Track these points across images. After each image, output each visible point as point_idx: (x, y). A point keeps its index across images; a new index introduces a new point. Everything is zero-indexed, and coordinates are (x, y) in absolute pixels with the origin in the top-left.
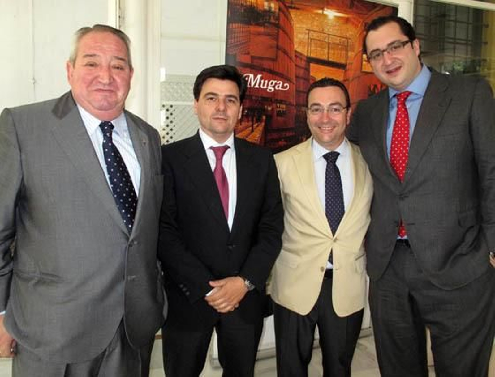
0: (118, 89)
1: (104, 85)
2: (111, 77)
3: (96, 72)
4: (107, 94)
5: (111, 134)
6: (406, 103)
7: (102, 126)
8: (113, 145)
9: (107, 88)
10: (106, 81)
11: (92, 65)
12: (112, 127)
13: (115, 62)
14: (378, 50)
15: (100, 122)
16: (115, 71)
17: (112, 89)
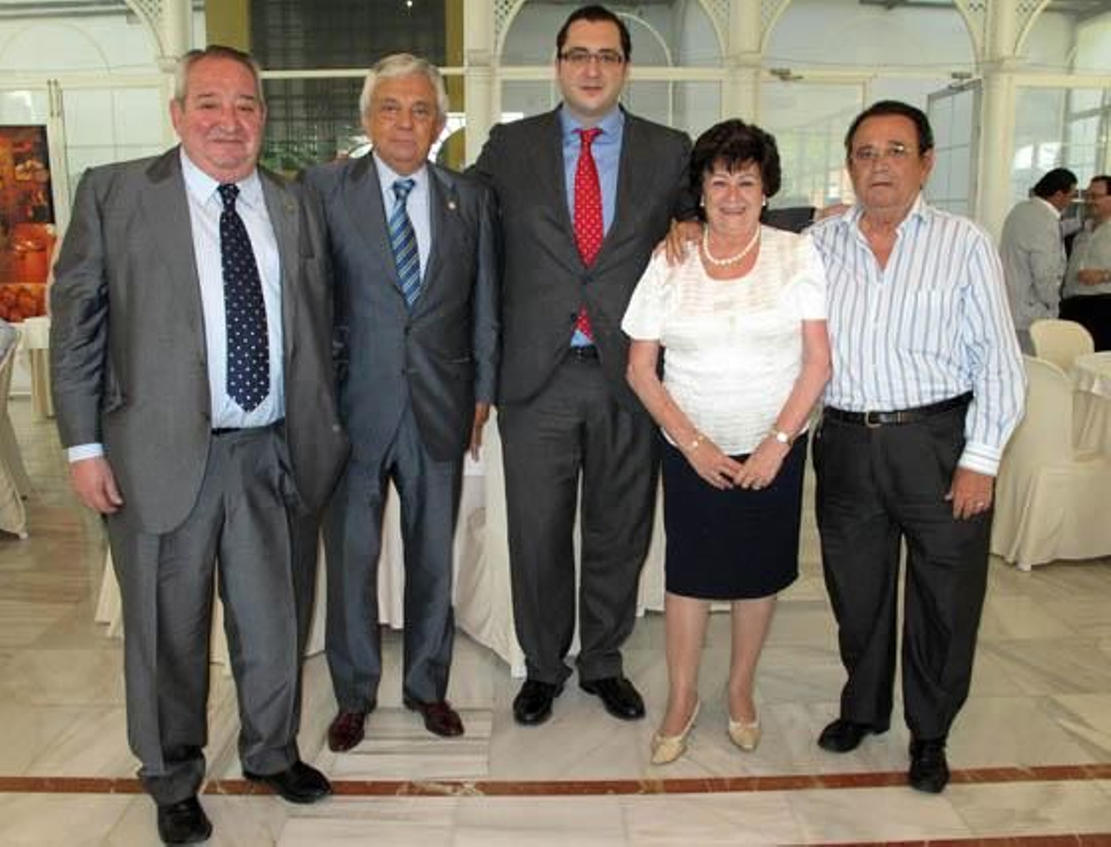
0: (246, 137)
1: (228, 134)
2: (237, 123)
3: (215, 115)
4: (230, 146)
5: (233, 201)
6: (593, 147)
7: (221, 189)
8: (236, 215)
9: (231, 138)
10: (231, 128)
11: (208, 107)
12: (236, 191)
13: (241, 102)
14: (584, 50)
15: (217, 184)
16: (241, 113)
17: (239, 138)
